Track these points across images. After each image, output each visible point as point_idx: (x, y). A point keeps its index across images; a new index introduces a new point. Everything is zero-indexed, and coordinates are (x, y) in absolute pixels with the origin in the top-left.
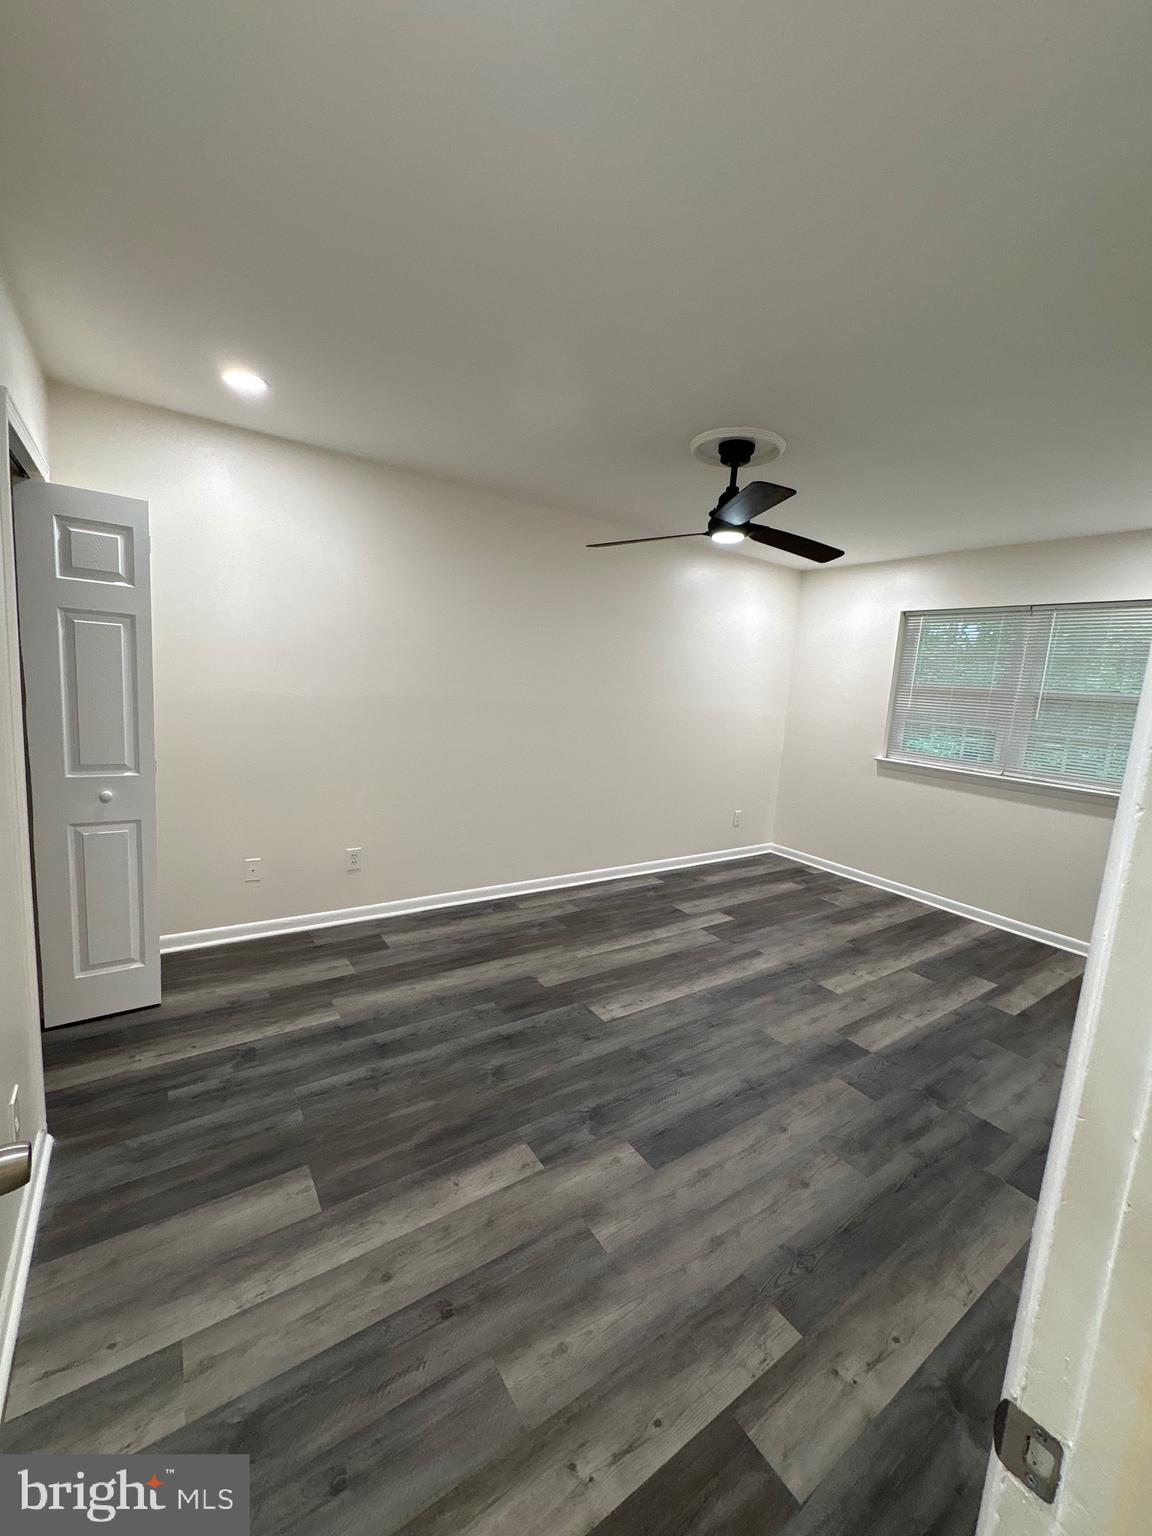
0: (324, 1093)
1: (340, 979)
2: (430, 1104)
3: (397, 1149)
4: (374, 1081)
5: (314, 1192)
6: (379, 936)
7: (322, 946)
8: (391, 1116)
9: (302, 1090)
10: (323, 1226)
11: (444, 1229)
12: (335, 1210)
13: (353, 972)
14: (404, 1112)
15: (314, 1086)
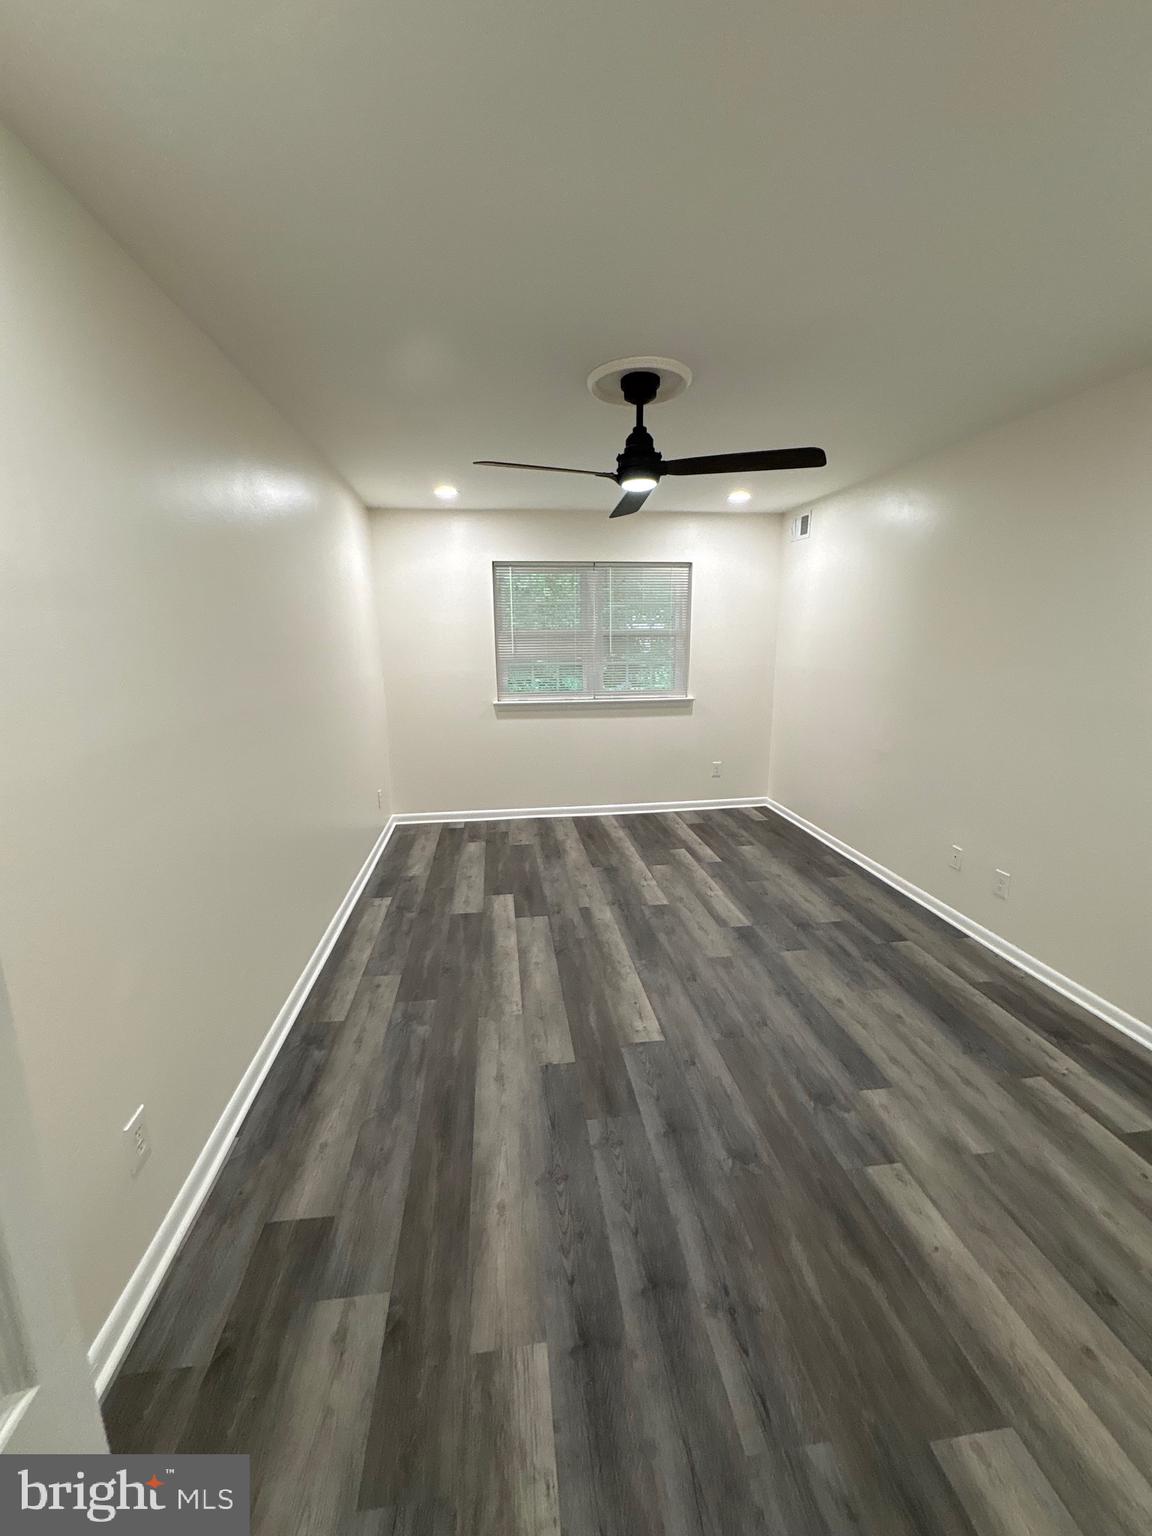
0: (764, 1398)
1: (396, 1331)
2: (796, 1248)
3: (885, 1305)
4: (739, 1312)
5: (980, 1437)
6: (269, 1230)
7: (224, 1355)
8: (818, 1299)
9: (750, 1439)
10: (1035, 1426)
11: (1003, 1276)
12: (1006, 1406)
13: (382, 1302)
14: (811, 1280)
15: (741, 1412)
